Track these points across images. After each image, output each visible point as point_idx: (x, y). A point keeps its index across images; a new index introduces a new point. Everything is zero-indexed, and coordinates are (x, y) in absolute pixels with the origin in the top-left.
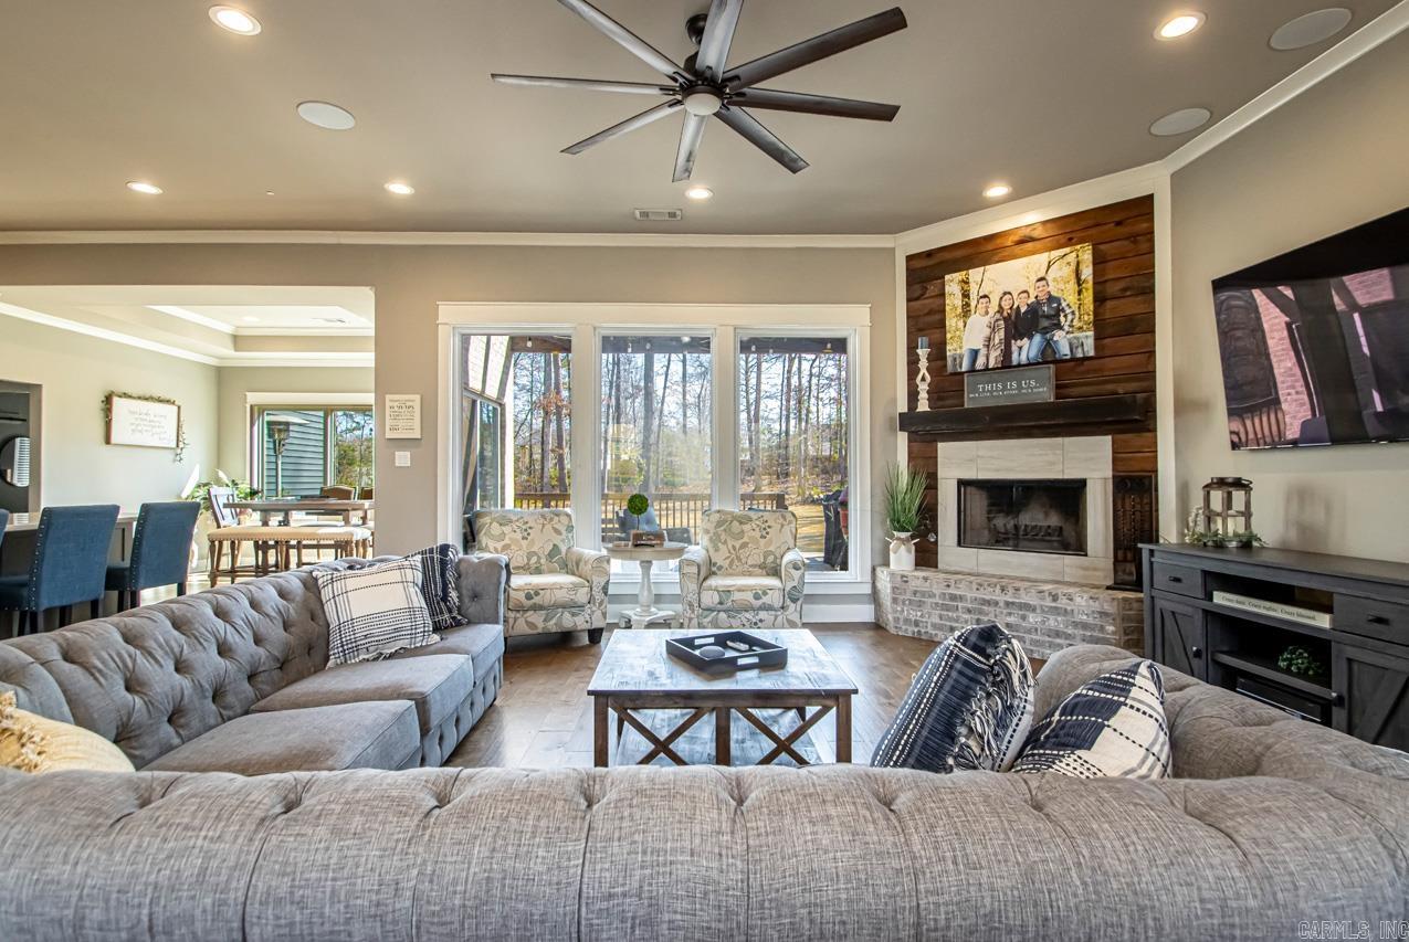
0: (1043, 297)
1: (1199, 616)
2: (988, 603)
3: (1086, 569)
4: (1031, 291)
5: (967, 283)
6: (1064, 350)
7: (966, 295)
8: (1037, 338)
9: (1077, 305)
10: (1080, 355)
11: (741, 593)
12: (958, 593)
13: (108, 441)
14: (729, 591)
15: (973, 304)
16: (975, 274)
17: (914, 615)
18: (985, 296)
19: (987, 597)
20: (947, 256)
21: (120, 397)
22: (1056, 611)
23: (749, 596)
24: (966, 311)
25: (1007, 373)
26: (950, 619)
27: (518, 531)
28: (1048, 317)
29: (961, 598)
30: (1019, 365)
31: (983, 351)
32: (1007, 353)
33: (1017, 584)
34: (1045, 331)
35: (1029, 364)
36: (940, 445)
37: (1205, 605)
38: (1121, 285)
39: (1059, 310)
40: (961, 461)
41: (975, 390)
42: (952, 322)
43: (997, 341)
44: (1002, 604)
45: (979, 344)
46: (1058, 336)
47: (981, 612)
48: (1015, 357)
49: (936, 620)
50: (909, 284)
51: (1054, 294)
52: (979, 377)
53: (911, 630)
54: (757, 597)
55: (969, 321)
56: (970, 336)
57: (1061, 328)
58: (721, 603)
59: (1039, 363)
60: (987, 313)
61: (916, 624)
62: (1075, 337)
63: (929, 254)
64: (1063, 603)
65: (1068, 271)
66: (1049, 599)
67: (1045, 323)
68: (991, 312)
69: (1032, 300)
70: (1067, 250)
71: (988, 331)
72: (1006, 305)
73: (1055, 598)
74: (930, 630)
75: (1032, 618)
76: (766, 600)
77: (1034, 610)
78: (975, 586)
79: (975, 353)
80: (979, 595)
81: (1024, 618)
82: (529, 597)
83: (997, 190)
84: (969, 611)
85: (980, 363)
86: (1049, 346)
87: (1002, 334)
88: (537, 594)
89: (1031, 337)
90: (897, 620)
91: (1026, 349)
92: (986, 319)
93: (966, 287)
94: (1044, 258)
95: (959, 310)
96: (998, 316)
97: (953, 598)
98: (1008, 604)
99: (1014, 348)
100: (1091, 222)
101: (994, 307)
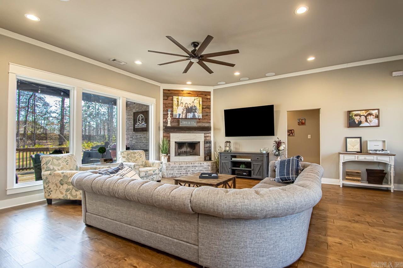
0: (193, 106)
1: (230, 162)
2: (188, 167)
3: (200, 158)
4: (191, 104)
5: (178, 99)
6: (197, 117)
7: (178, 102)
8: (192, 113)
9: (199, 108)
10: (199, 118)
11: (150, 172)
12: (182, 166)
14: (147, 171)
15: (179, 104)
16: (180, 98)
17: (172, 172)
18: (182, 103)
19: (188, 166)
20: (173, 92)
22: (201, 166)
23: (152, 172)
24: (178, 105)
25: (186, 120)
26: (180, 172)
28: (194, 110)
29: (183, 167)
30: (189, 119)
31: (181, 115)
32: (186, 115)
33: (194, 162)
34: (194, 112)
35: (190, 119)
36: (171, 134)
37: (231, 160)
38: (206, 106)
39: (196, 109)
40: (176, 137)
41: (182, 123)
42: (175, 107)
43: (184, 113)
44: (191, 167)
45: (180, 113)
46: (196, 114)
47: (187, 169)
48: (188, 116)
49: (177, 172)
50: (164, 96)
51: (195, 105)
52: (183, 120)
53: (171, 176)
54: (154, 172)
55: (179, 107)
56: (179, 111)
57: (196, 112)
58: (145, 175)
59: (192, 119)
60: (182, 106)
61: (172, 174)
62: (199, 114)
63: (169, 90)
64: (202, 164)
65: (198, 102)
66: (200, 164)
67: (194, 111)
68: (183, 107)
69: (191, 106)
70: (198, 98)
71: (182, 110)
72: (186, 106)
73: (201, 164)
74: (176, 175)
75: (197, 168)
76: (156, 172)
77: (197, 167)
78: (186, 164)
79: (180, 115)
80: (186, 165)
81: (195, 169)
83: (189, 83)
84: (184, 169)
85: (181, 117)
86: (194, 115)
87: (185, 112)
89: (191, 113)
90: (167, 174)
91: (190, 115)
92: (182, 108)
93: (178, 100)
94: (193, 98)
95: (176, 105)
96: (185, 108)
97: (181, 167)
98: (192, 166)
99: (188, 115)
100: (201, 93)
101: (184, 106)
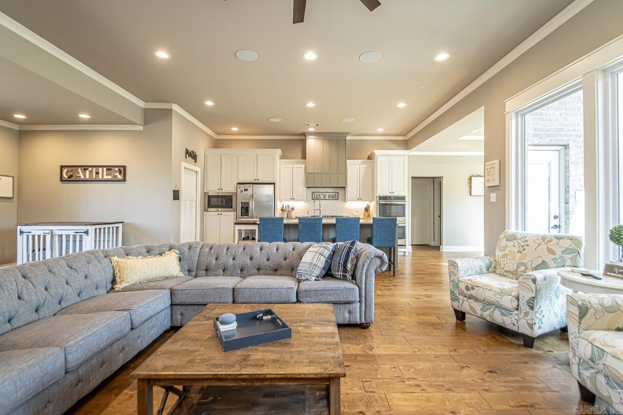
13: (471, 195)
21: (475, 177)
27: (517, 246)
82: (467, 288)
88: (473, 288)
